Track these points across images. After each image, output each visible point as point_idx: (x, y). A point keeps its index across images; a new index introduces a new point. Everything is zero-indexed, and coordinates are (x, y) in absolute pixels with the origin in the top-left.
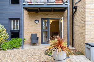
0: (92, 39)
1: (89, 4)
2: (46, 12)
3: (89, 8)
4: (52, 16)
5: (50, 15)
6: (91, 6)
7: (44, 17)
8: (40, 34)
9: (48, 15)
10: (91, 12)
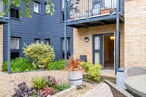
0: (135, 63)
1: (130, 12)
2: (98, 27)
3: (130, 17)
4: (106, 30)
5: (103, 30)
6: (133, 14)
7: (96, 33)
8: (90, 56)
9: (101, 30)
10: (134, 23)
